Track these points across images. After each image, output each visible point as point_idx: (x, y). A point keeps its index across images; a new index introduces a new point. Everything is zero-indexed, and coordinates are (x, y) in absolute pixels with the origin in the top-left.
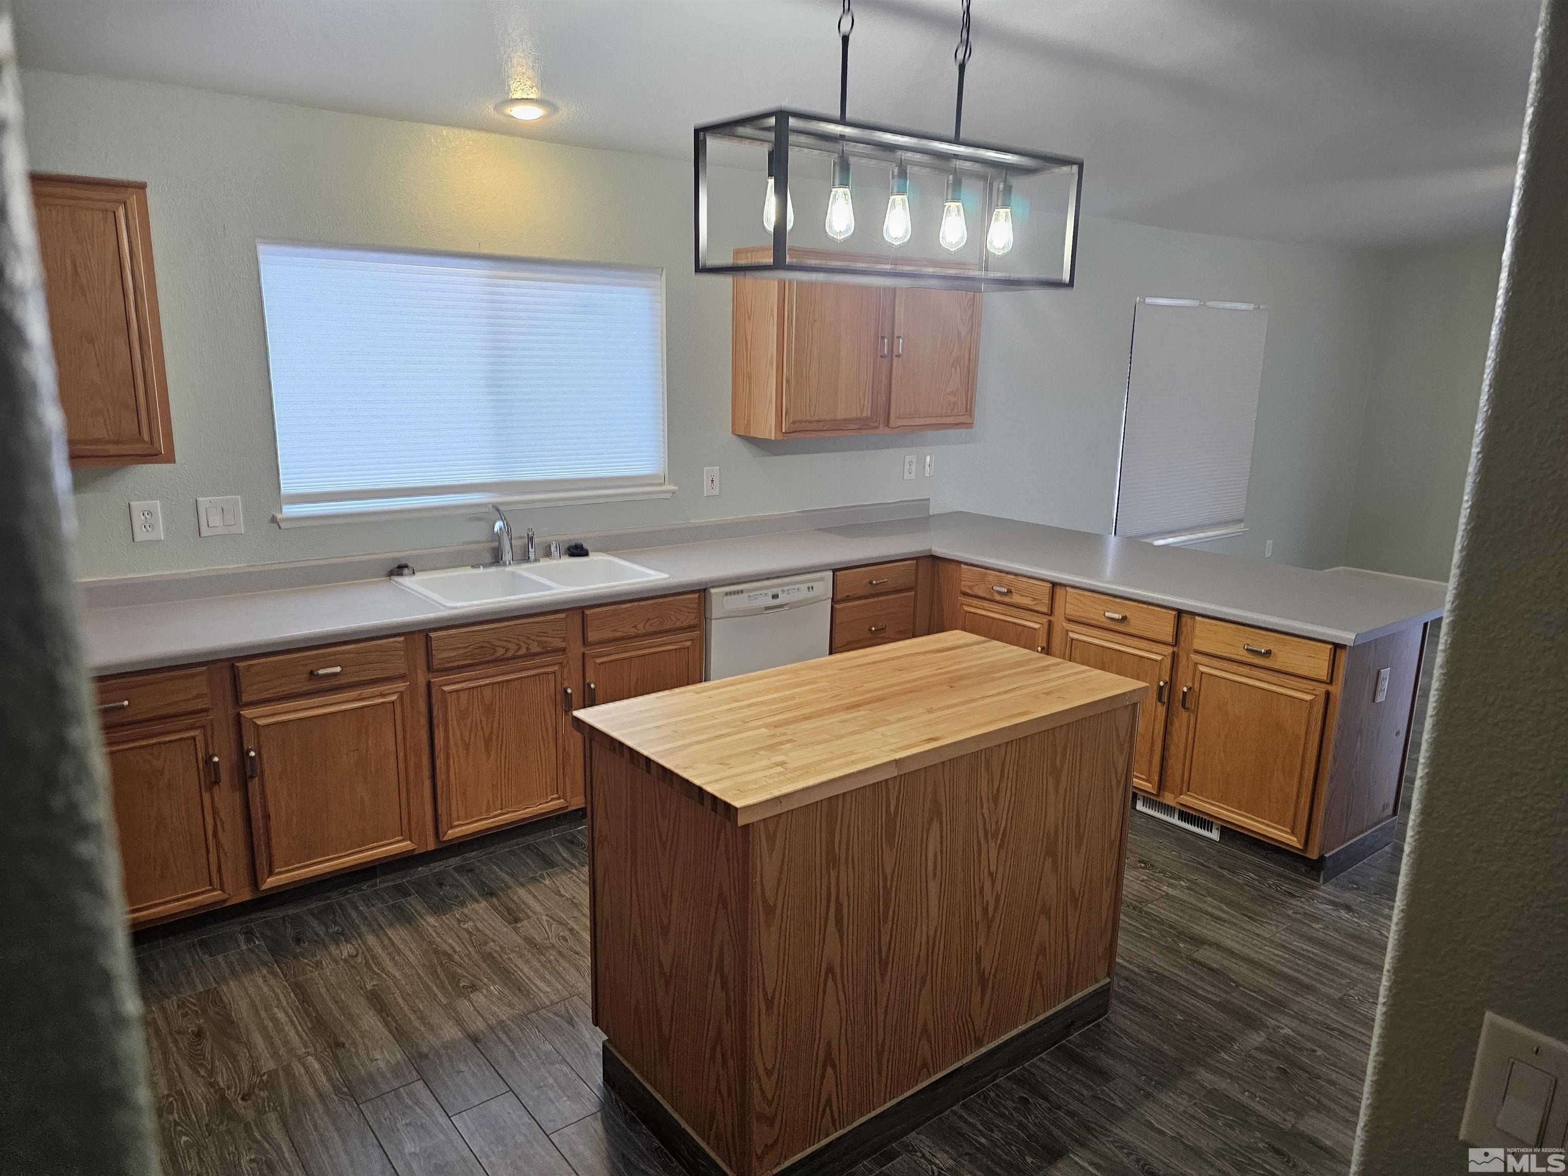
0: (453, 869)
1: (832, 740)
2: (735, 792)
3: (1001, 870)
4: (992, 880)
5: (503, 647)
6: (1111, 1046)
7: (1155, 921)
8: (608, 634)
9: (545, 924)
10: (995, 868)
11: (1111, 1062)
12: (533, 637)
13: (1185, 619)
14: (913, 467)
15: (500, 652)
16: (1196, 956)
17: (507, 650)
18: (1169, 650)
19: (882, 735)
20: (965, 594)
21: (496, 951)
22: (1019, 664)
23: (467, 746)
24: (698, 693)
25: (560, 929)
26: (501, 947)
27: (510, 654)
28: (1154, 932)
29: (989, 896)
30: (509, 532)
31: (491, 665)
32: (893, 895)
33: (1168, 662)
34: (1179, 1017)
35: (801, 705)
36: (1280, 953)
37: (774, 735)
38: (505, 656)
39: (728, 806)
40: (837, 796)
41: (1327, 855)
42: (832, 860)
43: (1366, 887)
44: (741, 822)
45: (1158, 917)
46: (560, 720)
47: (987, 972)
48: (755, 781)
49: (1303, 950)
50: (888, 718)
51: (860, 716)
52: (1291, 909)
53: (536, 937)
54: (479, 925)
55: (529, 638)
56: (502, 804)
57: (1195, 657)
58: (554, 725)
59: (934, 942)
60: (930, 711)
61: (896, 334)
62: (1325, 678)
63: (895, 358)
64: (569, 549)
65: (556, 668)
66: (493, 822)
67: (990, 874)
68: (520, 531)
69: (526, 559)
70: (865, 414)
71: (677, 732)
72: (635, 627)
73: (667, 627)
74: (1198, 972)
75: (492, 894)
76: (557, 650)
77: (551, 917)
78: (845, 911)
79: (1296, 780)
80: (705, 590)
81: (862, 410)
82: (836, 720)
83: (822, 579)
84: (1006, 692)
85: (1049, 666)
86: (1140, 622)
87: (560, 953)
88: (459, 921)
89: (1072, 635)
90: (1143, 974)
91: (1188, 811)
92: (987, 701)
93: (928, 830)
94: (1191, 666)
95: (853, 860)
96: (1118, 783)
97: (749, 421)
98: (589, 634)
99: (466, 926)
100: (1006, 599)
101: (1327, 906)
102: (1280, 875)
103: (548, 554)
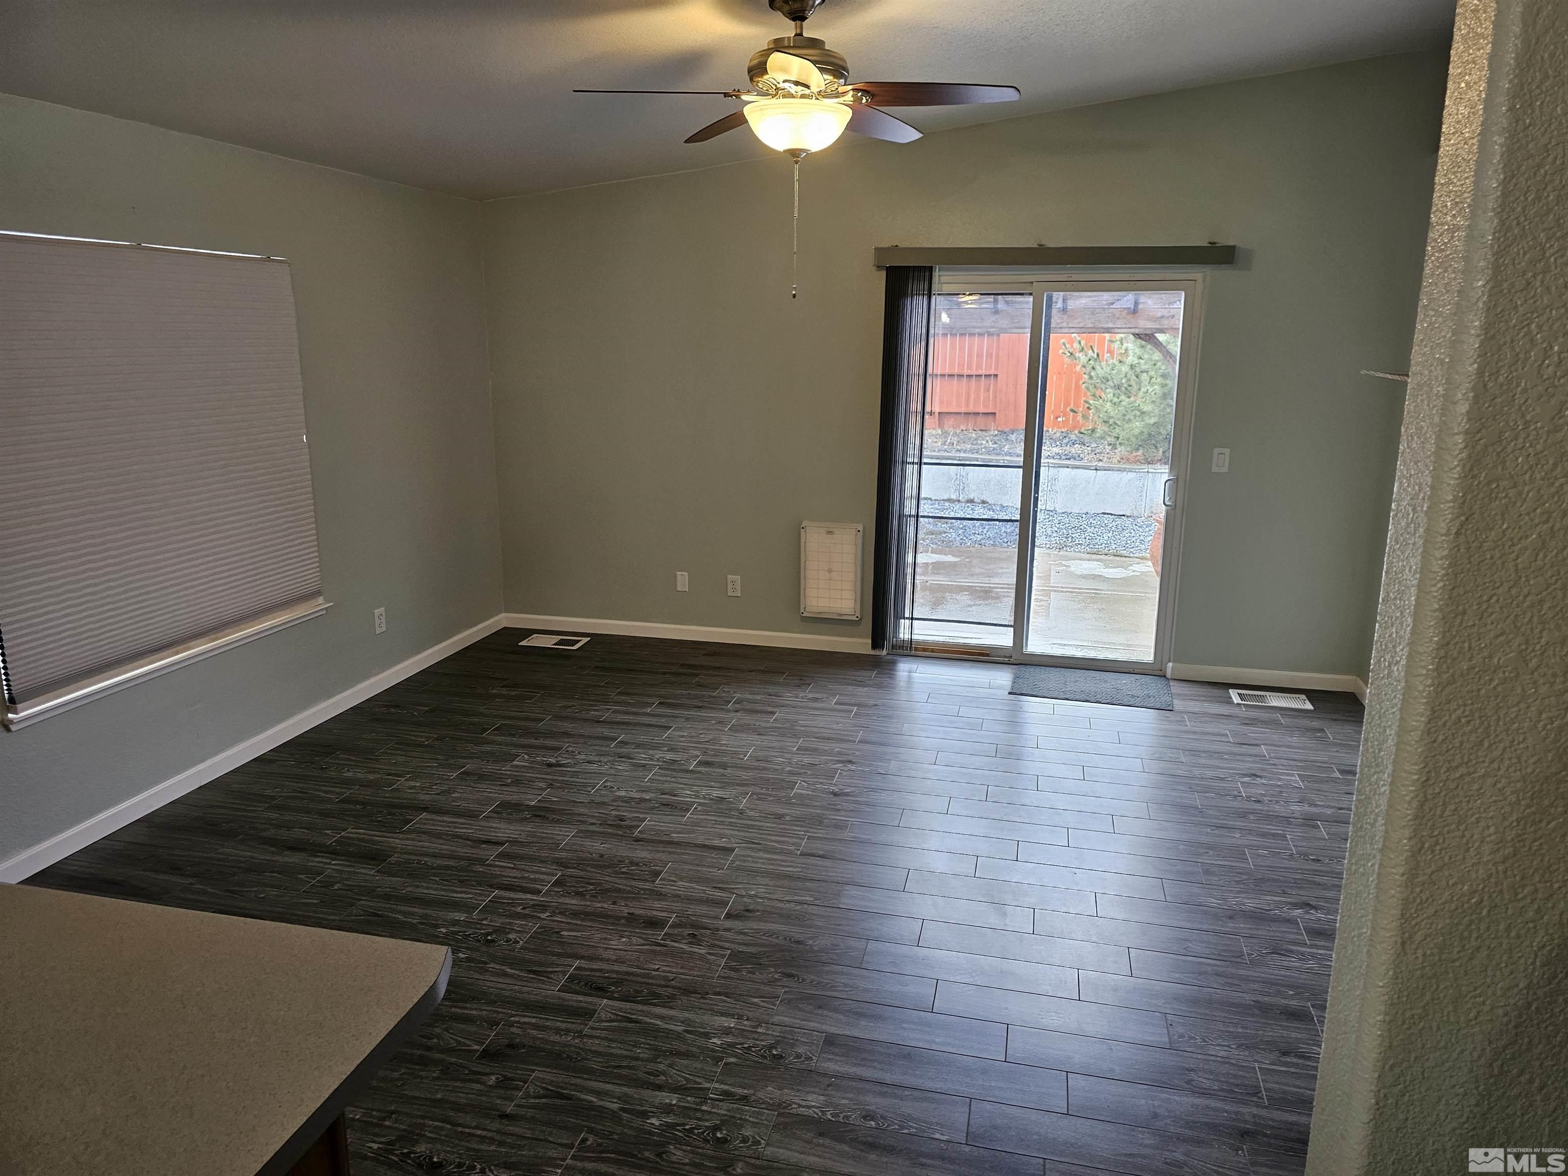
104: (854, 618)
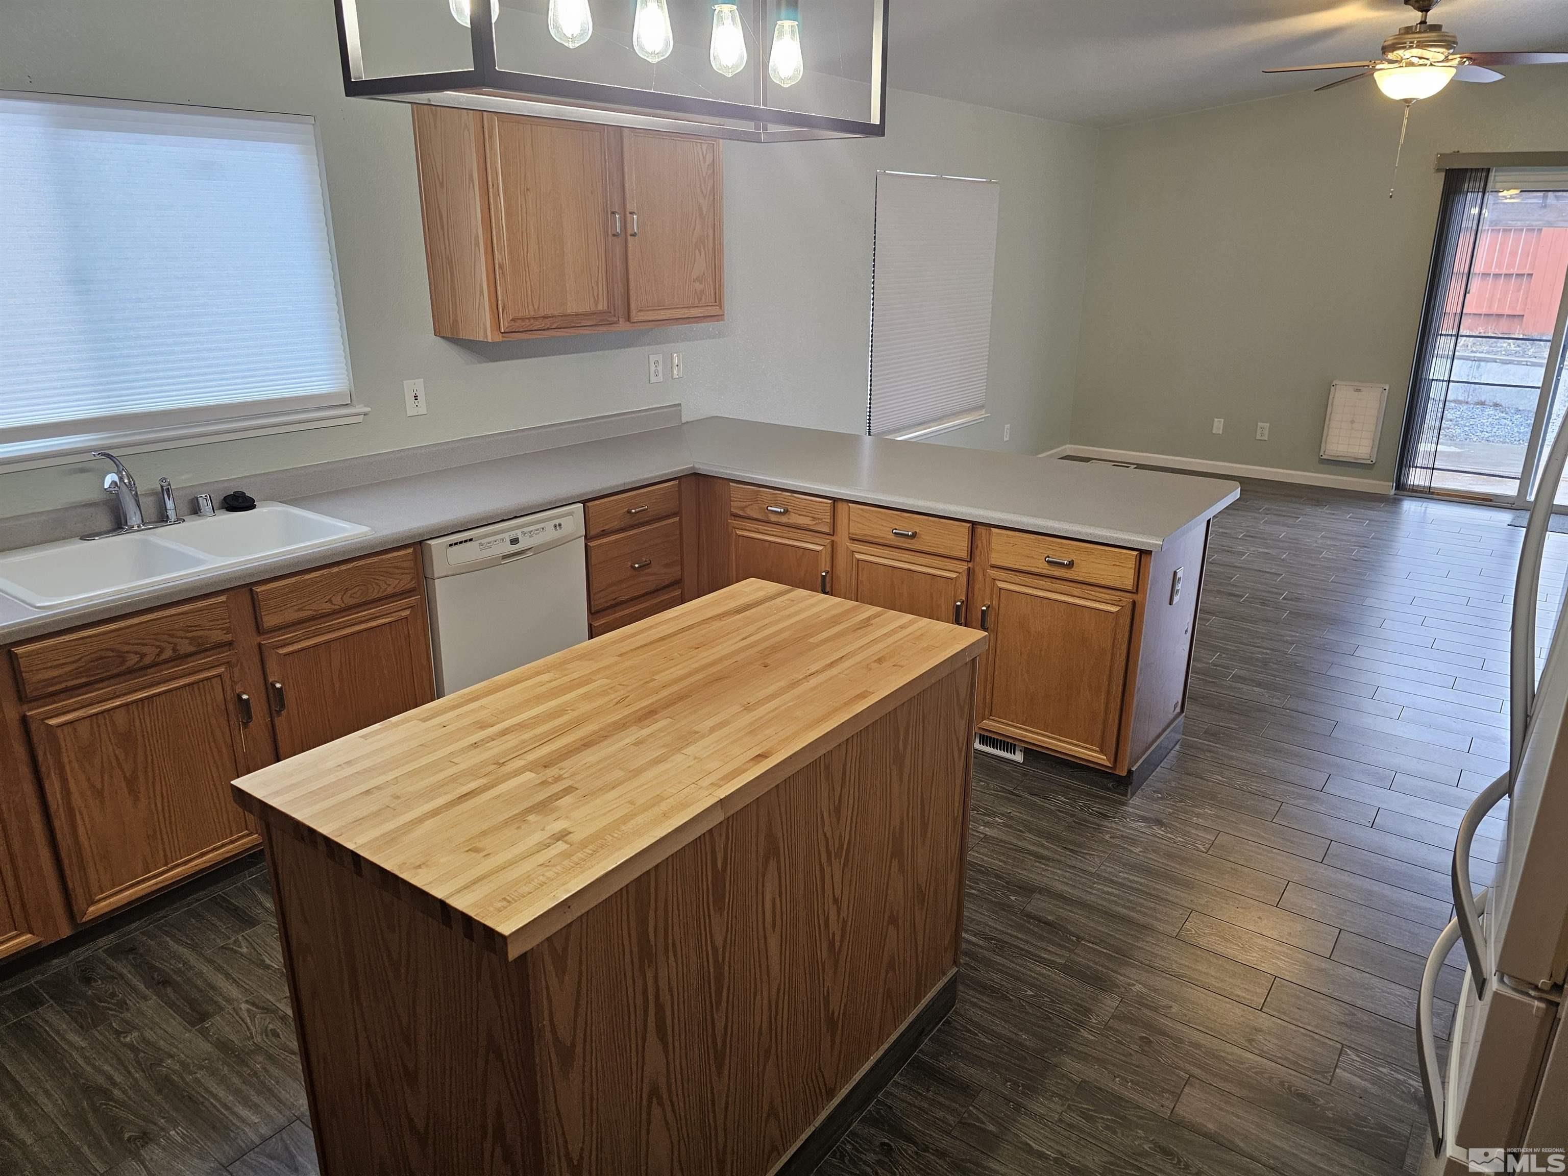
0: (105, 951)
1: (630, 779)
2: (499, 905)
3: (846, 893)
4: (837, 906)
5: (136, 653)
6: (967, 1047)
7: (980, 872)
8: (291, 615)
9: (245, 1015)
10: (840, 892)
11: (972, 1071)
12: (181, 634)
13: (980, 530)
14: (660, 368)
15: (132, 660)
16: (1029, 908)
17: (143, 656)
18: (963, 567)
19: (695, 758)
20: (736, 516)
21: (174, 1072)
22: (834, 621)
23: (99, 794)
24: (425, 720)
25: (268, 1020)
26: (182, 1063)
27: (147, 660)
28: (982, 886)
29: (834, 927)
30: (131, 487)
31: (122, 679)
32: (727, 968)
33: (964, 579)
34: (1029, 993)
35: (578, 723)
36: (1110, 890)
37: (544, 783)
38: (141, 664)
39: (490, 932)
40: (648, 872)
41: (1133, 769)
42: (646, 955)
43: (1170, 795)
44: (513, 953)
45: (982, 866)
46: (237, 732)
47: (836, 1014)
48: (528, 878)
49: (1130, 881)
50: (696, 728)
51: (660, 730)
52: (1108, 832)
53: (233, 1037)
54: (149, 1034)
55: (172, 636)
56: (165, 856)
57: (993, 573)
58: (229, 741)
59: (777, 1003)
60: (748, 708)
61: (629, 208)
62: (1130, 588)
63: (629, 238)
64: (226, 498)
65: (222, 669)
66: (156, 884)
67: (835, 901)
68: (147, 483)
69: (163, 519)
70: (600, 307)
71: (398, 797)
72: (330, 601)
73: (375, 595)
74: (1036, 930)
75: (166, 982)
76: (220, 646)
77: (253, 1004)
78: (668, 1013)
79: (1103, 696)
80: (421, 542)
81: (596, 303)
82: (627, 741)
83: (571, 514)
84: (832, 665)
85: (869, 619)
86: (931, 537)
87: (270, 1057)
88: (118, 1033)
89: (858, 556)
90: (981, 943)
91: (990, 735)
92: (813, 681)
93: (764, 876)
94: (988, 581)
95: (674, 945)
96: (960, 751)
97: (455, 321)
98: (265, 619)
99: (128, 1039)
100: (784, 519)
101: (1141, 824)
102: (1088, 794)
103: (195, 510)
104: (1369, 462)
